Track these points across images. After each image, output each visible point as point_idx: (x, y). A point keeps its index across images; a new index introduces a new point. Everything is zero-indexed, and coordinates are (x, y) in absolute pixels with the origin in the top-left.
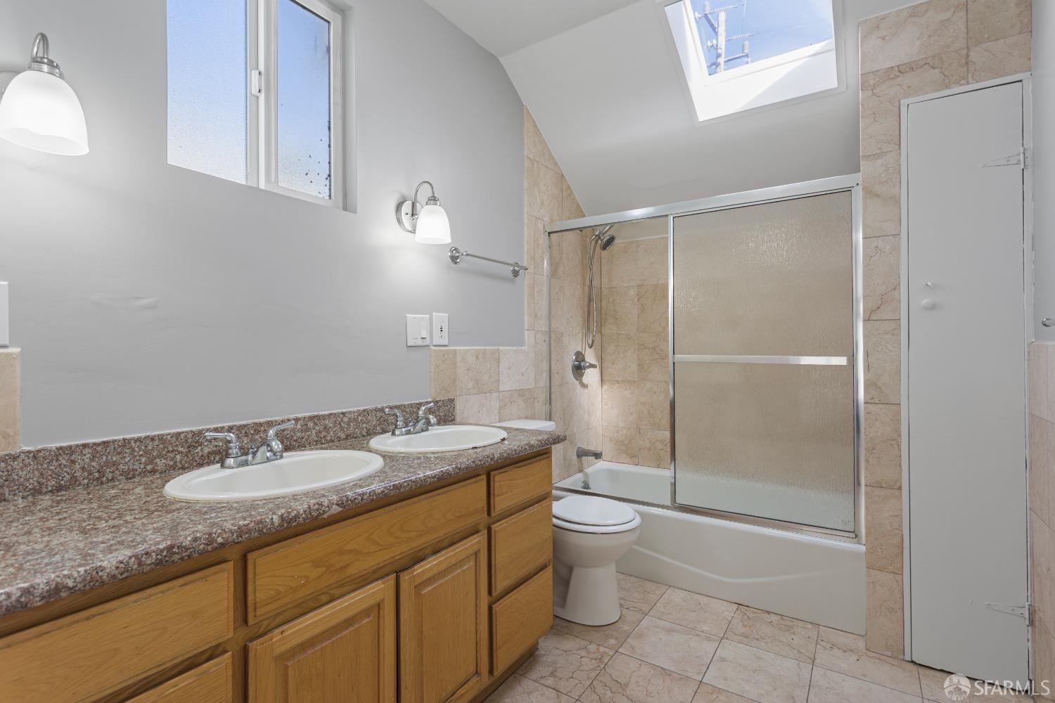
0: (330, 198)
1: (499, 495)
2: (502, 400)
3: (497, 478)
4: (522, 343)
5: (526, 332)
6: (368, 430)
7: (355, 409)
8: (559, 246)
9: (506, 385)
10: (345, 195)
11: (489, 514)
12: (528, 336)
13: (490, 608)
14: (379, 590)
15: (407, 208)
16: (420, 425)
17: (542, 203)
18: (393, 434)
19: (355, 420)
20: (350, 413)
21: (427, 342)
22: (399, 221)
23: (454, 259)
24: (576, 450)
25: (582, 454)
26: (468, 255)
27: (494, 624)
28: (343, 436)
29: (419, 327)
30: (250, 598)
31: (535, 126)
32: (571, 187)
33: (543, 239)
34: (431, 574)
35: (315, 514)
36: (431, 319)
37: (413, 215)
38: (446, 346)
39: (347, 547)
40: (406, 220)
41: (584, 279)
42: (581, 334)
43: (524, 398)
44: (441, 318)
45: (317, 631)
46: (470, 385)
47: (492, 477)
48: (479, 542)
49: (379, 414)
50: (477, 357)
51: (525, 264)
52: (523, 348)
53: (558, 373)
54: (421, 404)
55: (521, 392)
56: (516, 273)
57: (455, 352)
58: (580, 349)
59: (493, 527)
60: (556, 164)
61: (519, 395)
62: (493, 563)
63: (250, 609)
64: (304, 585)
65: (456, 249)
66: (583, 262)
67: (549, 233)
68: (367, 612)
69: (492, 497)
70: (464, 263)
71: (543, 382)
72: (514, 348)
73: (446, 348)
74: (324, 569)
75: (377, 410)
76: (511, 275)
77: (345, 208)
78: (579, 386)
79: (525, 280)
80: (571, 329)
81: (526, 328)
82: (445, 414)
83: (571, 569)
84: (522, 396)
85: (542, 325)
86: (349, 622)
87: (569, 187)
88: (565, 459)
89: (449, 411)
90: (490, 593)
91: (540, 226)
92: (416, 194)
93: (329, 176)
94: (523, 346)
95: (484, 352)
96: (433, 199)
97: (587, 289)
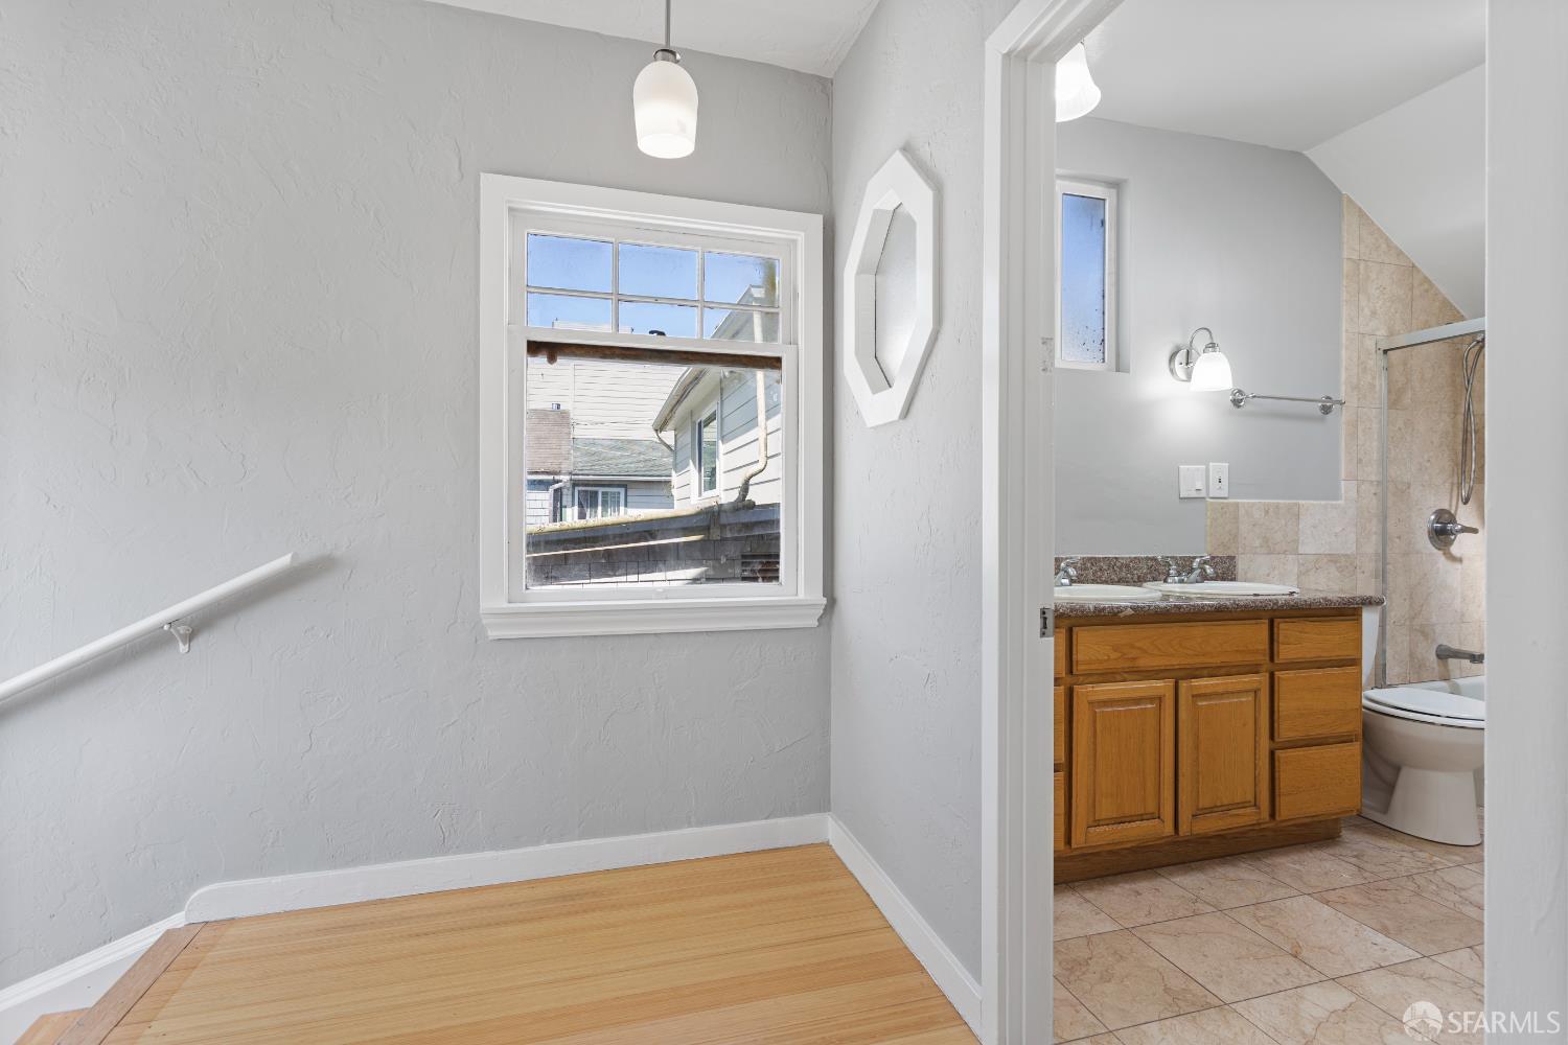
0: (1104, 362)
1: (1283, 644)
2: (1303, 565)
3: (1282, 626)
4: (1336, 497)
5: (1343, 483)
6: (1139, 577)
7: (1127, 556)
8: (1405, 364)
9: (1309, 547)
10: (1118, 356)
11: (1272, 659)
12: (1346, 488)
13: (1272, 754)
14: (1162, 686)
15: (1181, 357)
16: (1193, 576)
17: (1374, 313)
18: (1165, 581)
19: (1127, 566)
20: (1123, 558)
21: (1203, 494)
22: (1172, 371)
23: (1236, 403)
24: (1435, 647)
25: (1445, 654)
26: (1254, 397)
27: (1277, 769)
28: (1116, 580)
29: (1192, 479)
30: (1074, 657)
31: (1361, 214)
32: (1431, 278)
33: (1375, 361)
34: (1208, 691)
35: (1116, 610)
36: (1207, 470)
37: (1187, 364)
38: (1225, 498)
39: (1138, 644)
40: (1180, 370)
41: (1457, 406)
42: (1447, 485)
43: (1338, 565)
44: (1220, 469)
45: (1116, 697)
46: (1257, 543)
47: (1275, 624)
48: (1260, 682)
49: (1150, 563)
50: (1267, 512)
51: (1342, 396)
52: (1339, 502)
53: (1399, 538)
54: (1195, 558)
55: (1333, 559)
56: (1326, 410)
57: (1237, 504)
58: (1445, 506)
59: (1276, 673)
60: (1400, 253)
61: (1331, 561)
62: (1276, 709)
63: (1074, 663)
64: (1105, 661)
65: (1239, 391)
66: (1454, 381)
67: (1385, 352)
68: (1151, 699)
69: (1276, 644)
70: (1247, 407)
71: (1372, 546)
72: (1323, 502)
73: (1225, 501)
74: (1120, 655)
75: (1147, 559)
76: (1320, 413)
77: (1118, 370)
78: (1443, 558)
79: (1341, 418)
80: (1426, 477)
81: (1343, 477)
82: (1225, 569)
83: (1397, 769)
84: (1336, 562)
85: (1372, 473)
86: (1137, 701)
87: (1426, 280)
88: (1412, 655)
89: (1228, 569)
90: (1272, 737)
91: (1370, 344)
92: (1191, 342)
93: (1103, 340)
94: (1338, 499)
95: (1277, 506)
96: (1212, 346)
97: (1460, 418)
